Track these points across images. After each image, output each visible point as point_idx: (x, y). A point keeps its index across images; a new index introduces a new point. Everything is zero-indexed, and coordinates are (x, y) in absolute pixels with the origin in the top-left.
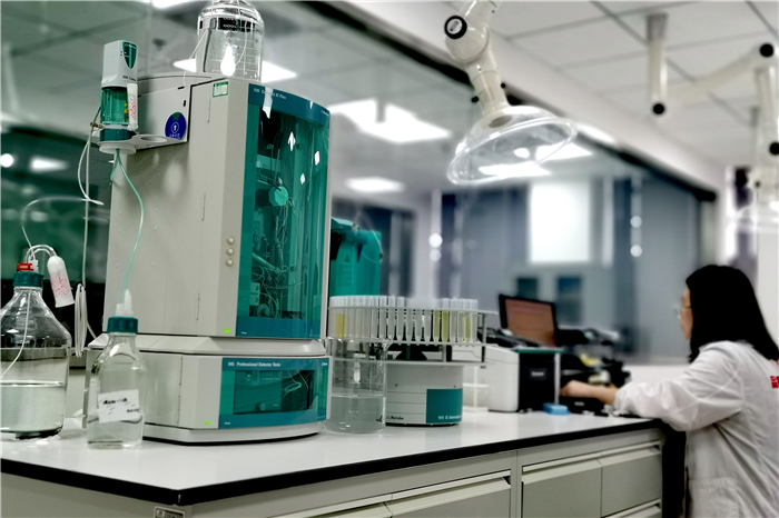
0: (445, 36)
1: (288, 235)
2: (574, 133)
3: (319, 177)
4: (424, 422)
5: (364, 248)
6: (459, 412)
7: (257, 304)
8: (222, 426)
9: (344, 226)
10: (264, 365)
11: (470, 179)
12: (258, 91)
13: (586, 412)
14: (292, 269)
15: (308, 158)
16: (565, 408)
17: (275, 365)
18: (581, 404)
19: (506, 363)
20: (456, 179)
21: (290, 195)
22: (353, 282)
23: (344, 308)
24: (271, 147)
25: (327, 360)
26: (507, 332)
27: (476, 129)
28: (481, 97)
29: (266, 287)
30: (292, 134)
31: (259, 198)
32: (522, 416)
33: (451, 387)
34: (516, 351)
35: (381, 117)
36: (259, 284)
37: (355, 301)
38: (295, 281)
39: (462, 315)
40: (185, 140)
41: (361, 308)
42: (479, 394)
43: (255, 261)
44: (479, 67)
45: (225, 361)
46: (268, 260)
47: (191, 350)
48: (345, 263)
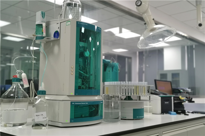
0: (136, 6)
1: (90, 65)
2: (175, 33)
3: (99, 49)
4: (133, 119)
5: (114, 68)
6: (143, 115)
7: (81, 85)
8: (71, 122)
9: (108, 62)
10: (83, 103)
11: (144, 47)
12: (79, 23)
13: (182, 114)
14: (91, 75)
15: (96, 43)
16: (175, 113)
17: (86, 103)
18: (180, 111)
19: (157, 100)
20: (140, 47)
21: (90, 53)
22: (111, 77)
23: (108, 85)
24: (84, 39)
25: (102, 101)
26: (157, 91)
27: (145, 32)
28: (147, 23)
29: (84, 80)
30: (90, 37)
31: (80, 55)
32: (162, 115)
33: (141, 108)
34: (160, 96)
35: (121, 32)
36: (81, 80)
37: (111, 83)
38: (92, 78)
39: (142, 87)
40: (59, 38)
41: (113, 85)
42: (149, 109)
43: (80, 73)
44: (146, 14)
45: (71, 103)
46: (84, 72)
47: (61, 99)
48: (108, 72)
